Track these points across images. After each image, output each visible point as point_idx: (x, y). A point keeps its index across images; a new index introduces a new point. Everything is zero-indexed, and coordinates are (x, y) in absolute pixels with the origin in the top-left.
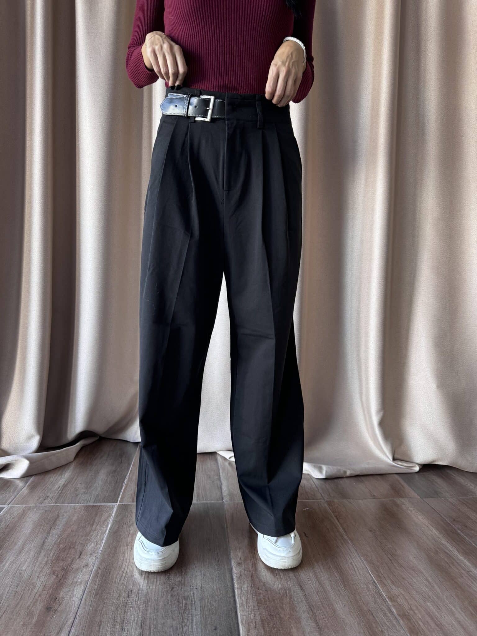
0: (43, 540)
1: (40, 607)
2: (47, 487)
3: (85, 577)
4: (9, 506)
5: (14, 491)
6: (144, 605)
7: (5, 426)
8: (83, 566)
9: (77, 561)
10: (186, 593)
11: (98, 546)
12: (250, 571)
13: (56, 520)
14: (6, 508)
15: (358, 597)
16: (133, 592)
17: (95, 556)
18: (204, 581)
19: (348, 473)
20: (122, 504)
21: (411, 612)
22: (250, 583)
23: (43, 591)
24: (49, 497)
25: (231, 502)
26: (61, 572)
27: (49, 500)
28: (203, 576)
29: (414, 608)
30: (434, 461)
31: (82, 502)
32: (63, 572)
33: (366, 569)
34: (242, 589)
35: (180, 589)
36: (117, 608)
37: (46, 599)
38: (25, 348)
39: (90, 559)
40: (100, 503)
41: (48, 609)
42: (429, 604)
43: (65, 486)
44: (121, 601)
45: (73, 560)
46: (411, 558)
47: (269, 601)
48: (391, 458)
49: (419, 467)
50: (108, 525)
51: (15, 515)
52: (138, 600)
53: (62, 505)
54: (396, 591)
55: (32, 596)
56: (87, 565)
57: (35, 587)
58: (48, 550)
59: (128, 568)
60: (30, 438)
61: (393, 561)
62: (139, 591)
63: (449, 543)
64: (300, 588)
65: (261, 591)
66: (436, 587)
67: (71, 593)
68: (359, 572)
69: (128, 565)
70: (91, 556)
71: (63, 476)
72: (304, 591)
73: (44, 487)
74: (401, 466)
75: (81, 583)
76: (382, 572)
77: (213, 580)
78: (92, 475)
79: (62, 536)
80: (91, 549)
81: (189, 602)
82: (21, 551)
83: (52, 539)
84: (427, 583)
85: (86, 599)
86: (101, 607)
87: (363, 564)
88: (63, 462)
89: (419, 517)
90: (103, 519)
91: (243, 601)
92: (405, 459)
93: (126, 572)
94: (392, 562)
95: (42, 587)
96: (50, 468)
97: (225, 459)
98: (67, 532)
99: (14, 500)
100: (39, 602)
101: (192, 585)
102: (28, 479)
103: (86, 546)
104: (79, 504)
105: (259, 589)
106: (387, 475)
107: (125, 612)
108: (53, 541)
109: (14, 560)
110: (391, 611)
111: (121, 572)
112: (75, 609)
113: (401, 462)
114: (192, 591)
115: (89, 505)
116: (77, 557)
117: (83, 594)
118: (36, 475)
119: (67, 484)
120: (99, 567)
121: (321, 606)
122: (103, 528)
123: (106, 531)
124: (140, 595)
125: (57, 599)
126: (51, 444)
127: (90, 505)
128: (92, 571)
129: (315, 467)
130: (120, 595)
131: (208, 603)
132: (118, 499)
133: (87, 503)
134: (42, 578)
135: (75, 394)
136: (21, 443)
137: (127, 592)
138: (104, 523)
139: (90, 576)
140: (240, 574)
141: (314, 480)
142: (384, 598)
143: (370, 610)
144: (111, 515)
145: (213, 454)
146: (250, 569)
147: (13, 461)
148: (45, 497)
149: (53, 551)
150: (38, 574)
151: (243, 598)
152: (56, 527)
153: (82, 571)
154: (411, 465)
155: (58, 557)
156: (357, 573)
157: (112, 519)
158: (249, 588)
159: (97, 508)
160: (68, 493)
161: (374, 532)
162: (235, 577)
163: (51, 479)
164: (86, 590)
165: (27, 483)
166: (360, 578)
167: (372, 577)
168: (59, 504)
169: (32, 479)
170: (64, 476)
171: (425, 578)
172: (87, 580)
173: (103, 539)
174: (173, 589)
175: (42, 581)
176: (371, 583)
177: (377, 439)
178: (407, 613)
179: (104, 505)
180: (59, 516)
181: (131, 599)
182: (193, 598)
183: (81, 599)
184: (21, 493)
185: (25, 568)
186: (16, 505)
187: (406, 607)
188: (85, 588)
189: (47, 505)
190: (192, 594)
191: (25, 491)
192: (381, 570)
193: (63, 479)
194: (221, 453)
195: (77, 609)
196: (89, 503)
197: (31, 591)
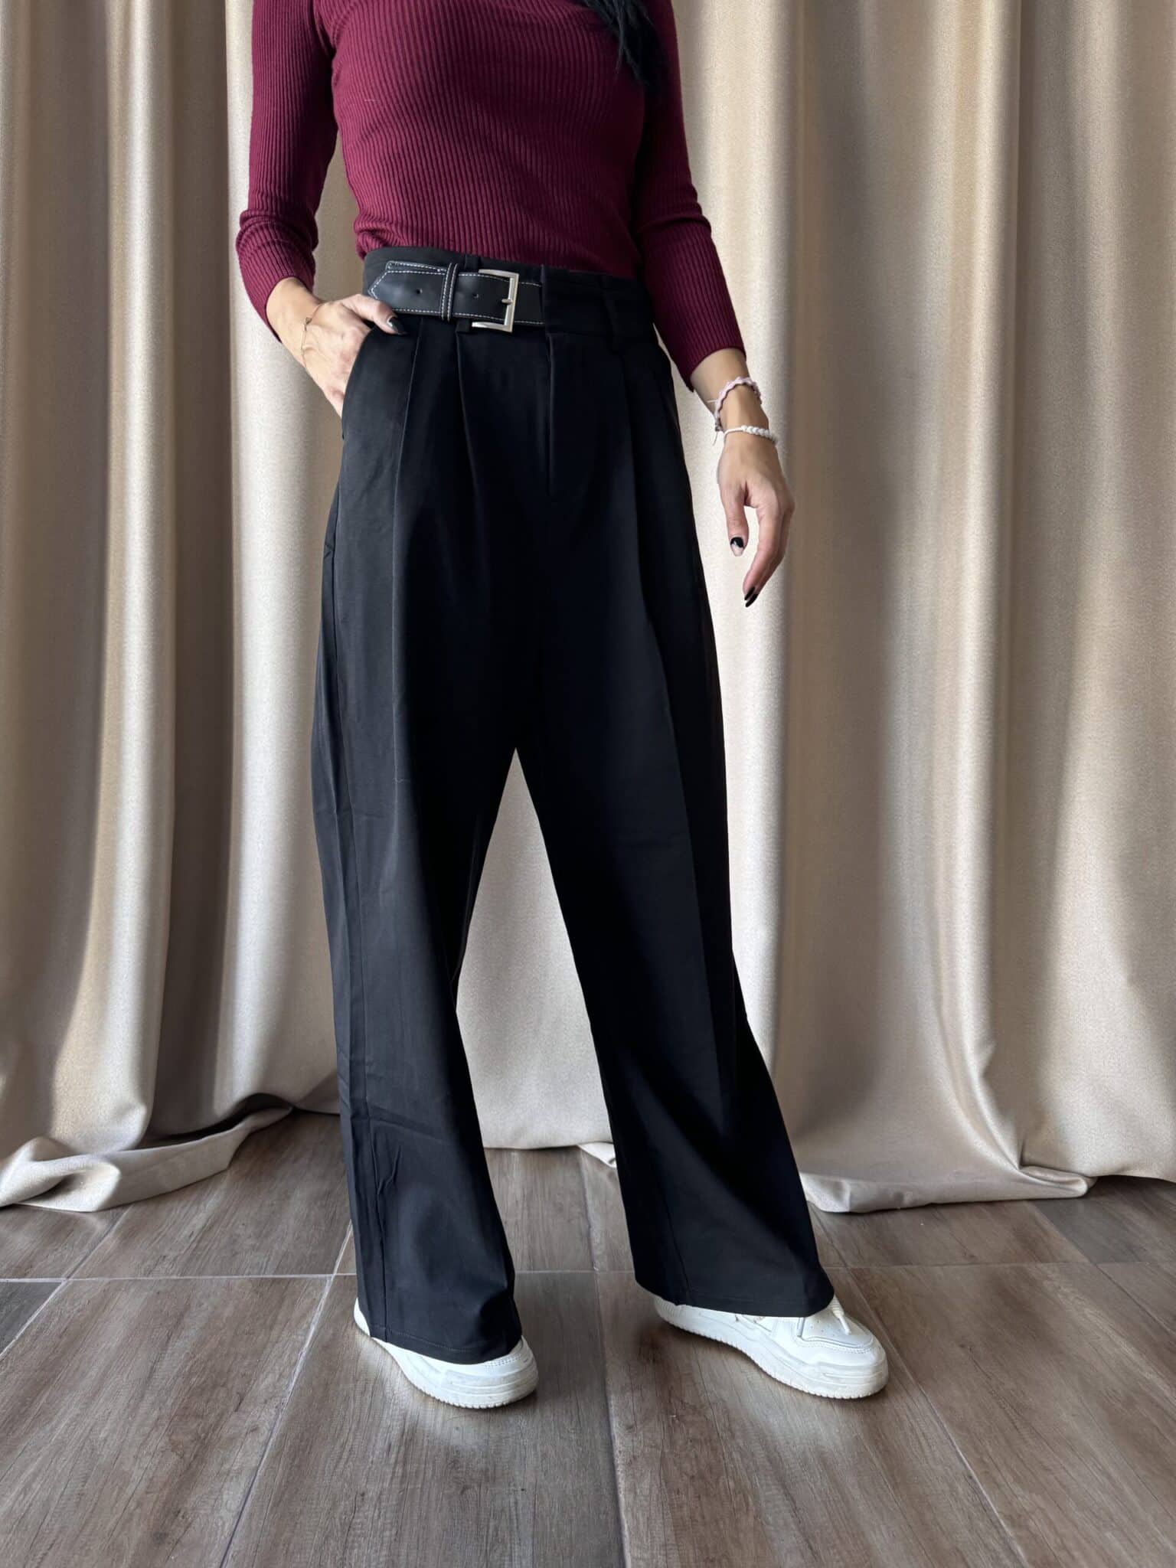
0: (150, 1364)
1: (138, 1533)
2: (163, 1234)
3: (249, 1458)
4: (70, 1279)
5: (83, 1244)
6: (394, 1532)
7: (62, 1085)
8: (245, 1431)
9: (232, 1417)
10: (498, 1502)
11: (284, 1381)
12: (656, 1447)
13: (182, 1315)
14: (63, 1284)
15: (928, 1516)
16: (366, 1497)
17: (276, 1407)
18: (542, 1471)
19: (907, 1200)
20: (345, 1277)
21: (1063, 1555)
22: (657, 1477)
23: (147, 1493)
24: (167, 1258)
25: (612, 1272)
26: (193, 1445)
27: (166, 1266)
28: (540, 1459)
29: (1071, 1544)
30: (1123, 1169)
31: (247, 1271)
32: (196, 1444)
33: (950, 1444)
34: (636, 1493)
35: (482, 1490)
36: (327, 1538)
37: (155, 1511)
38: (111, 892)
39: (263, 1414)
40: (291, 1274)
41: (159, 1537)
42: (1108, 1534)
43: (207, 1230)
44: (337, 1520)
45: (221, 1415)
46: (1064, 1414)
47: (705, 1524)
48: (1014, 1159)
49: (1087, 1183)
50: (309, 1327)
51: (82, 1302)
52: (379, 1516)
53: (197, 1277)
54: (1024, 1500)
55: (121, 1505)
56: (255, 1429)
57: (127, 1483)
58: (163, 1388)
59: (354, 1439)
60: (122, 1112)
61: (1018, 1424)
62: (381, 1494)
63: (1161, 1377)
64: (782, 1491)
65: (684, 1498)
66: (1127, 1490)
67: (216, 1500)
68: (932, 1452)
69: (357, 1430)
70: (266, 1406)
71: (202, 1206)
72: (794, 1502)
73: (155, 1235)
74: (1041, 1182)
75: (239, 1472)
76: (990, 1451)
77: (565, 1469)
78: (272, 1205)
79: (197, 1356)
80: (267, 1389)
81: (504, 1524)
82: (96, 1393)
83: (171, 1364)
84: (1106, 1480)
85: (251, 1515)
86: (287, 1535)
87: (940, 1432)
88: (204, 1172)
89: (1087, 1311)
90: (297, 1314)
91: (638, 1521)
92: (1052, 1163)
93: (350, 1447)
94: (1016, 1427)
95: (143, 1486)
96: (169, 1186)
97: (600, 1163)
98: (208, 1347)
99: (82, 1266)
100: (135, 1519)
101: (513, 1480)
102: (117, 1214)
103: (255, 1381)
104: (241, 1277)
105: (678, 1492)
106: (1006, 1205)
107: (345, 1548)
108: (175, 1367)
109: (78, 1415)
110: (1011, 1552)
111: (337, 1448)
112: (222, 1538)
113: (1042, 1172)
114: (512, 1496)
115: (262, 1279)
116: (232, 1409)
117: (243, 1502)
118: (136, 1202)
119: (211, 1227)
120: (283, 1436)
121: (834, 1536)
122: (297, 1335)
123: (303, 1343)
124: (383, 1504)
125: (181, 1514)
126: (175, 1126)
127: (266, 1279)
128: (267, 1444)
129: (823, 1183)
130: (335, 1505)
131: (551, 1528)
132: (334, 1264)
133: (259, 1274)
134: (146, 1462)
135: (231, 1004)
136: (101, 1126)
137: (352, 1498)
138: (298, 1322)
139: (263, 1456)
140: (632, 1453)
141: (820, 1215)
142: (994, 1520)
143: (958, 1551)
144: (314, 1303)
145: (571, 1151)
146: (659, 1441)
147: (83, 1168)
148: (157, 1258)
149: (173, 1394)
150: (136, 1450)
151: (639, 1515)
152: (183, 1332)
153: (242, 1443)
154: (1067, 1179)
155: (186, 1408)
156: (927, 1451)
157: (320, 1314)
158: (655, 1487)
159: (284, 1287)
160: (213, 1248)
161: (970, 1349)
162: (619, 1461)
163: (173, 1213)
164: (253, 1491)
165: (114, 1224)
166: (934, 1467)
167: (964, 1464)
168: (190, 1275)
169: (126, 1213)
170: (205, 1205)
171: (1100, 1468)
172: (254, 1465)
173: (295, 1364)
174: (466, 1492)
175: (146, 1468)
176: (963, 1480)
177: (980, 1114)
178: (1052, 1558)
179: (301, 1279)
180: (189, 1305)
181: (361, 1514)
182: (514, 1513)
183: (240, 1514)
184: (100, 1248)
185: (105, 1435)
186: (88, 1277)
187: (1052, 1541)
188: (250, 1486)
189: (161, 1278)
190: (512, 1504)
191: (110, 1242)
192: (988, 1447)
193: (201, 1215)
194: (591, 1149)
195: (229, 1539)
196: (264, 1274)
197: (118, 1495)
